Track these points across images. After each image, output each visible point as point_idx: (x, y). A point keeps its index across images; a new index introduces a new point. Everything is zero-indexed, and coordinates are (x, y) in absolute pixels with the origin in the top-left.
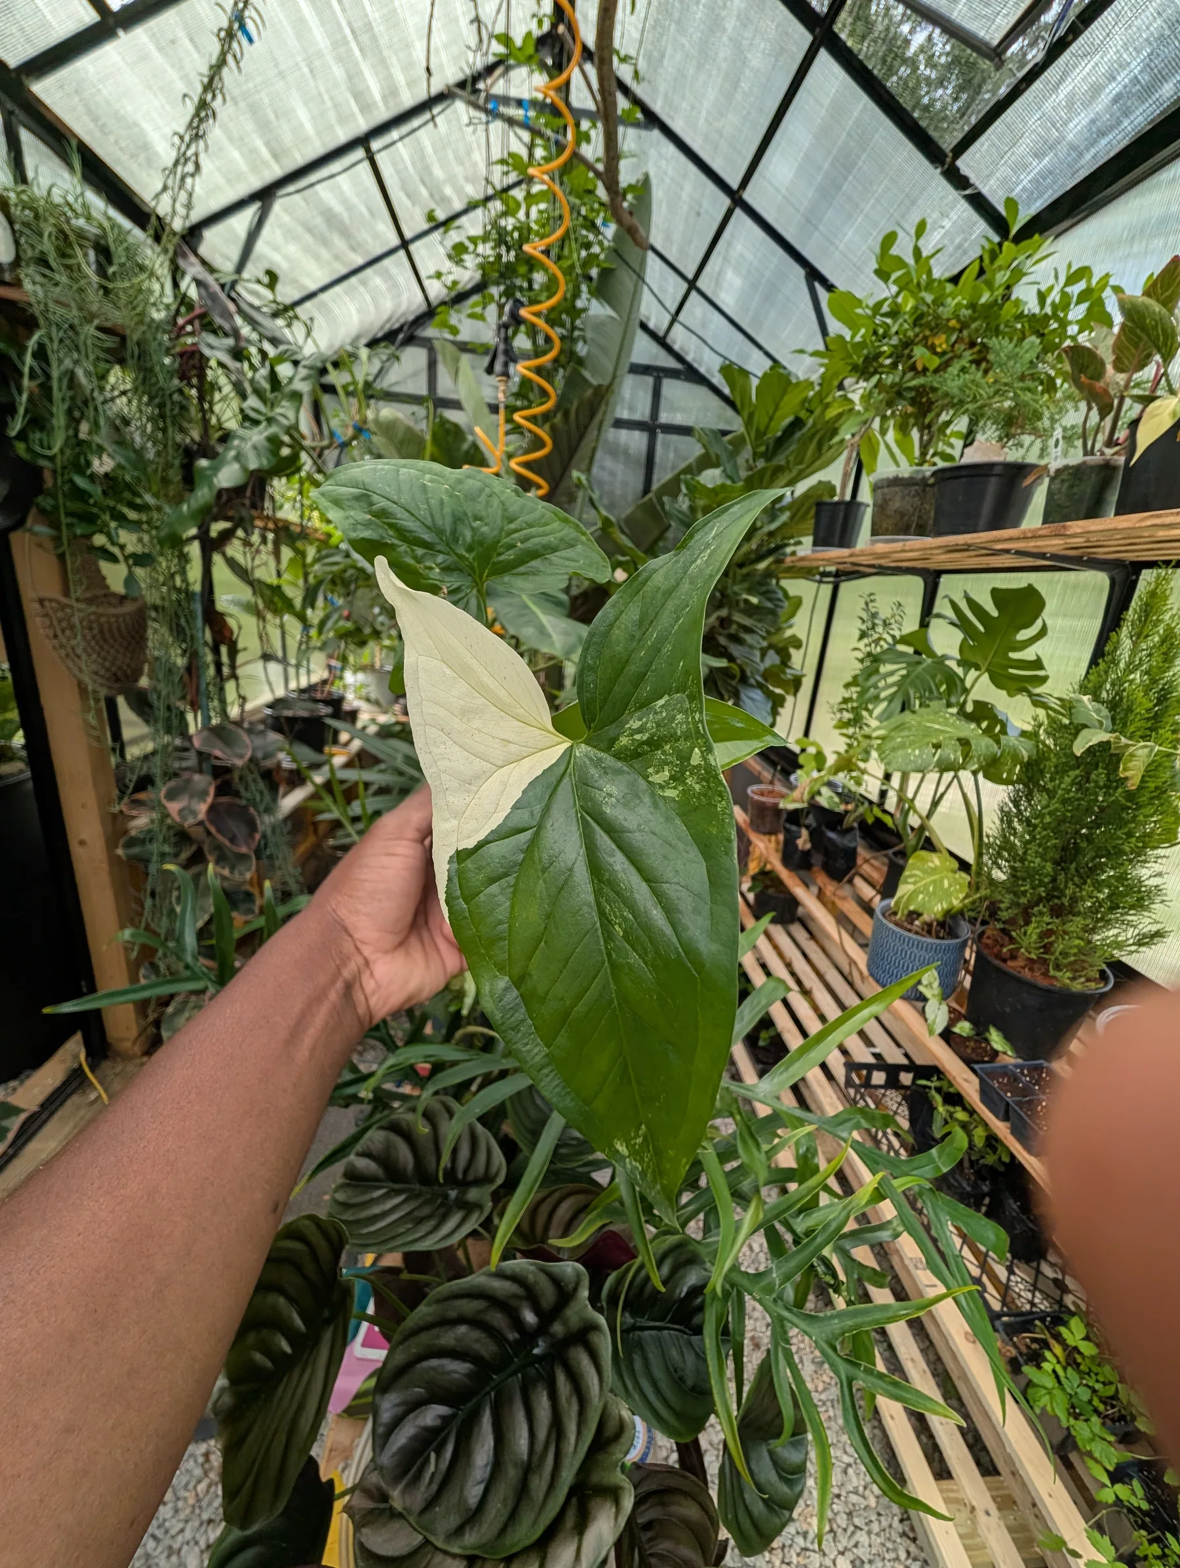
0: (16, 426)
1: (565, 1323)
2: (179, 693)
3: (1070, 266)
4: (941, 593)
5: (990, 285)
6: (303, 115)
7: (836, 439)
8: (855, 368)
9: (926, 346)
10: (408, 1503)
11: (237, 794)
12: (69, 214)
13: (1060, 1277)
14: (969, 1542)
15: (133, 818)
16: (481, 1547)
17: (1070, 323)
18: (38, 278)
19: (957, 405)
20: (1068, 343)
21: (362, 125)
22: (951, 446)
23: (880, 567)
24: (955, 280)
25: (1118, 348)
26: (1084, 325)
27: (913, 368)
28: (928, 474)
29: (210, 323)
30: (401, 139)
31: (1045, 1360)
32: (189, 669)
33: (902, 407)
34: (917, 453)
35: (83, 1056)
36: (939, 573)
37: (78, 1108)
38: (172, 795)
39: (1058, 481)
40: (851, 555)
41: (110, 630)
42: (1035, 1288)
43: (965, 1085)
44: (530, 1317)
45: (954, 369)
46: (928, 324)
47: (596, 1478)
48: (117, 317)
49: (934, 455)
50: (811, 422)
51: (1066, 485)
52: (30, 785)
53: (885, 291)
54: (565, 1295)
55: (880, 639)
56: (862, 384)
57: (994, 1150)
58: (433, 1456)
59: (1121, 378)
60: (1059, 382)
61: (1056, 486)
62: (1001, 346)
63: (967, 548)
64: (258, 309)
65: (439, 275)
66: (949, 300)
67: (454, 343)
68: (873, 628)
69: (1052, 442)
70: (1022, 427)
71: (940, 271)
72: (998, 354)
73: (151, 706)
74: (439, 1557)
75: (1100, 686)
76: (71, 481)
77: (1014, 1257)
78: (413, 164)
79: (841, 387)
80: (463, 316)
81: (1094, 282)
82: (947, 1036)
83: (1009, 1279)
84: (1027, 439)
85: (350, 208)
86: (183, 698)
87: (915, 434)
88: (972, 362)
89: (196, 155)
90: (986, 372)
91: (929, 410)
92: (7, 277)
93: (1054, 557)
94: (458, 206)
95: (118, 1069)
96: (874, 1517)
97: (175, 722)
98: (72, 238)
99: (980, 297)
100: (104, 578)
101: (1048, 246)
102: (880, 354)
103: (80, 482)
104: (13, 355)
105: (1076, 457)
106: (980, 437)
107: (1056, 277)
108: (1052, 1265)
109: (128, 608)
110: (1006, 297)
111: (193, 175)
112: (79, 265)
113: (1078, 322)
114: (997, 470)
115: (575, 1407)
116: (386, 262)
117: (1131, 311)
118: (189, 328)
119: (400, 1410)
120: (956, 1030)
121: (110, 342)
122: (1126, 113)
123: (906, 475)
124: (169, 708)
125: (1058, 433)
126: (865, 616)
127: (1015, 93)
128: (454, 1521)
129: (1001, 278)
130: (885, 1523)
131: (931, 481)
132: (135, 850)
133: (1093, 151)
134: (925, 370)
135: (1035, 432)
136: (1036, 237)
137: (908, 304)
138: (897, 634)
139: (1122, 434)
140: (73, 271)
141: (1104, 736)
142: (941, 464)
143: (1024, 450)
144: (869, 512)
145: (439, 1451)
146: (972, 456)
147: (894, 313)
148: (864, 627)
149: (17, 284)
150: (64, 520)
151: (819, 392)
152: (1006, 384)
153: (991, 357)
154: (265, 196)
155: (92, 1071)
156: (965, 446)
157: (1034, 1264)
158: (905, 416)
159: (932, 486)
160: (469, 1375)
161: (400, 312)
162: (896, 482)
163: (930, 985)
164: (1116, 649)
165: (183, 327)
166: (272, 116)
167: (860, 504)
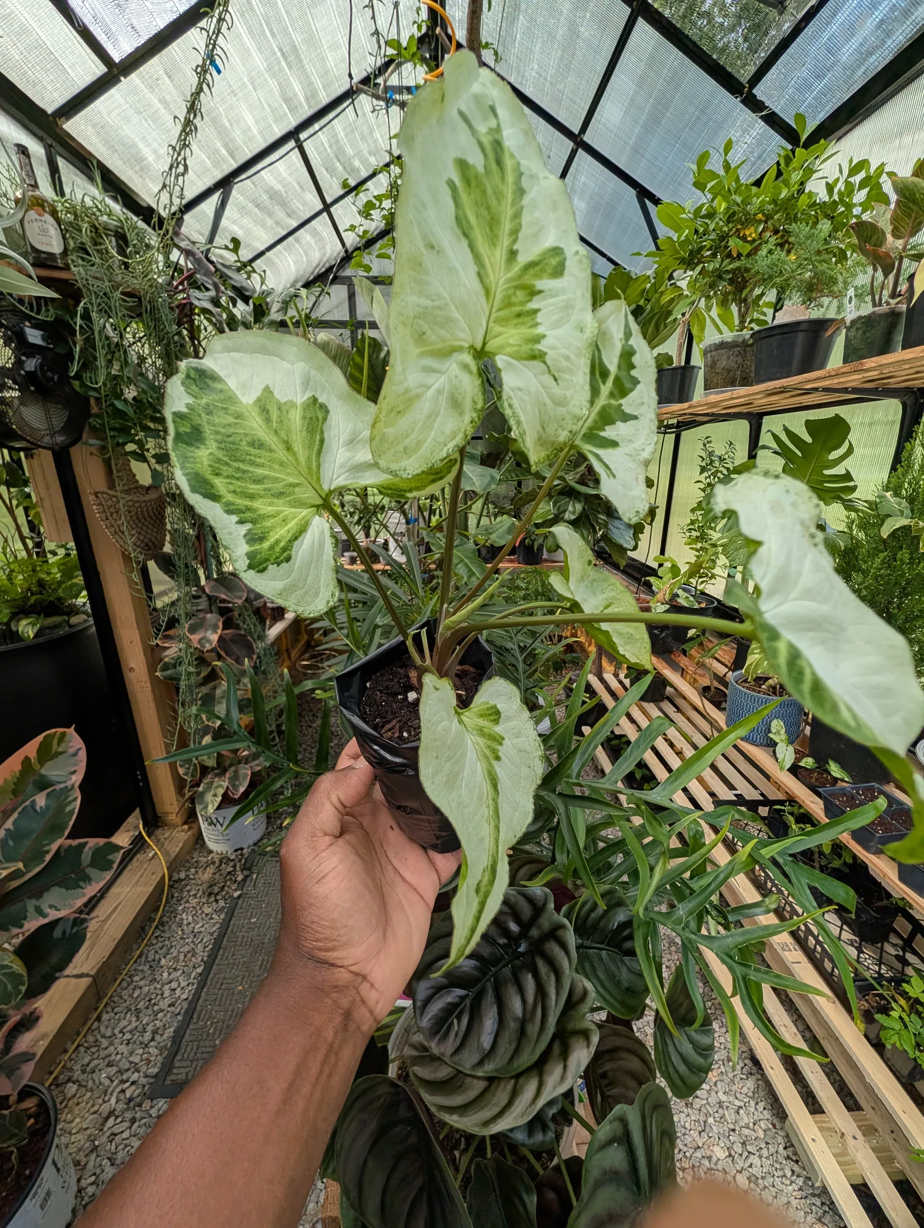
0: (74, 369)
1: (539, 927)
2: (193, 555)
3: (851, 161)
4: (764, 429)
5: (787, 184)
6: (250, 121)
7: (671, 318)
8: (682, 261)
9: (739, 237)
10: (442, 1050)
11: (237, 627)
12: (98, 213)
13: (901, 953)
14: (840, 1159)
15: (166, 648)
16: (496, 1070)
17: (855, 205)
18: (80, 262)
19: (766, 280)
20: (854, 220)
21: (293, 122)
22: (765, 314)
23: (713, 414)
24: (758, 183)
25: (895, 220)
26: (865, 206)
27: (729, 255)
28: (748, 337)
29: (195, 282)
30: (321, 129)
31: (893, 1009)
32: (198, 537)
33: (723, 286)
34: (737, 322)
35: (141, 826)
36: (761, 415)
37: (142, 863)
38: (193, 630)
39: (853, 330)
40: (690, 407)
41: (142, 512)
42: (880, 962)
43: (812, 805)
44: (514, 927)
45: (763, 252)
46: (740, 221)
47: (572, 1025)
48: (136, 284)
49: (750, 322)
50: (649, 307)
51: (860, 332)
52: (94, 629)
53: (703, 199)
54: (538, 909)
55: (717, 471)
56: (690, 273)
57: (840, 856)
58: (455, 1021)
59: (899, 243)
60: (849, 253)
61: (853, 333)
62: (800, 230)
63: (783, 390)
64: (229, 267)
65: (352, 228)
66: (754, 199)
67: (367, 278)
68: (711, 464)
69: (846, 300)
70: (821, 291)
71: (746, 178)
72: (797, 236)
73: (174, 566)
74: (469, 1080)
75: (901, 486)
76: (112, 405)
77: (861, 940)
78: (331, 146)
79: (671, 277)
80: (373, 257)
81: (872, 170)
82: (795, 770)
83: (858, 957)
84: (826, 301)
85: (286, 185)
86: (195, 558)
87: (734, 308)
88: (776, 245)
89: (185, 159)
90: (789, 252)
91: (744, 287)
92: (60, 263)
93: (855, 390)
94: (364, 174)
95: (167, 835)
96: (763, 1146)
97: (192, 577)
98: (101, 230)
99: (780, 193)
100: (134, 475)
101: (832, 148)
102: (701, 248)
103: (119, 405)
104: (68, 317)
105: (867, 309)
106: (787, 303)
107: (841, 171)
108: (894, 945)
109: (153, 495)
110: (801, 191)
111: (183, 175)
112: (106, 249)
113: (861, 204)
114: (803, 327)
115: (553, 978)
116: (313, 223)
117: (903, 190)
118: (181, 287)
119: (431, 991)
120: (802, 764)
121: (131, 302)
122: (888, 34)
123: (729, 340)
124: (187, 566)
125: (851, 292)
126: (703, 454)
127: (797, 31)
128: (475, 1058)
129: (796, 177)
130: (772, 1150)
131: (751, 342)
132: (169, 672)
133: (863, 69)
134: (739, 255)
135: (832, 294)
136: (822, 141)
137: (721, 206)
138: (730, 466)
139: (903, 287)
140: (104, 253)
141: (905, 522)
142: (756, 328)
143: (826, 309)
144: (701, 374)
145: (459, 1017)
146: (783, 318)
147: (711, 215)
148: (704, 464)
149: (67, 268)
150: (109, 433)
151: (654, 284)
152: (806, 259)
153: (791, 239)
154: (225, 184)
155: (149, 837)
156: (776, 311)
157: (879, 945)
158: (725, 295)
159: (752, 345)
160: (475, 968)
161: (325, 259)
162: (722, 345)
163: (778, 732)
164: (910, 455)
165: (177, 287)
166: (227, 124)
167: (694, 367)
